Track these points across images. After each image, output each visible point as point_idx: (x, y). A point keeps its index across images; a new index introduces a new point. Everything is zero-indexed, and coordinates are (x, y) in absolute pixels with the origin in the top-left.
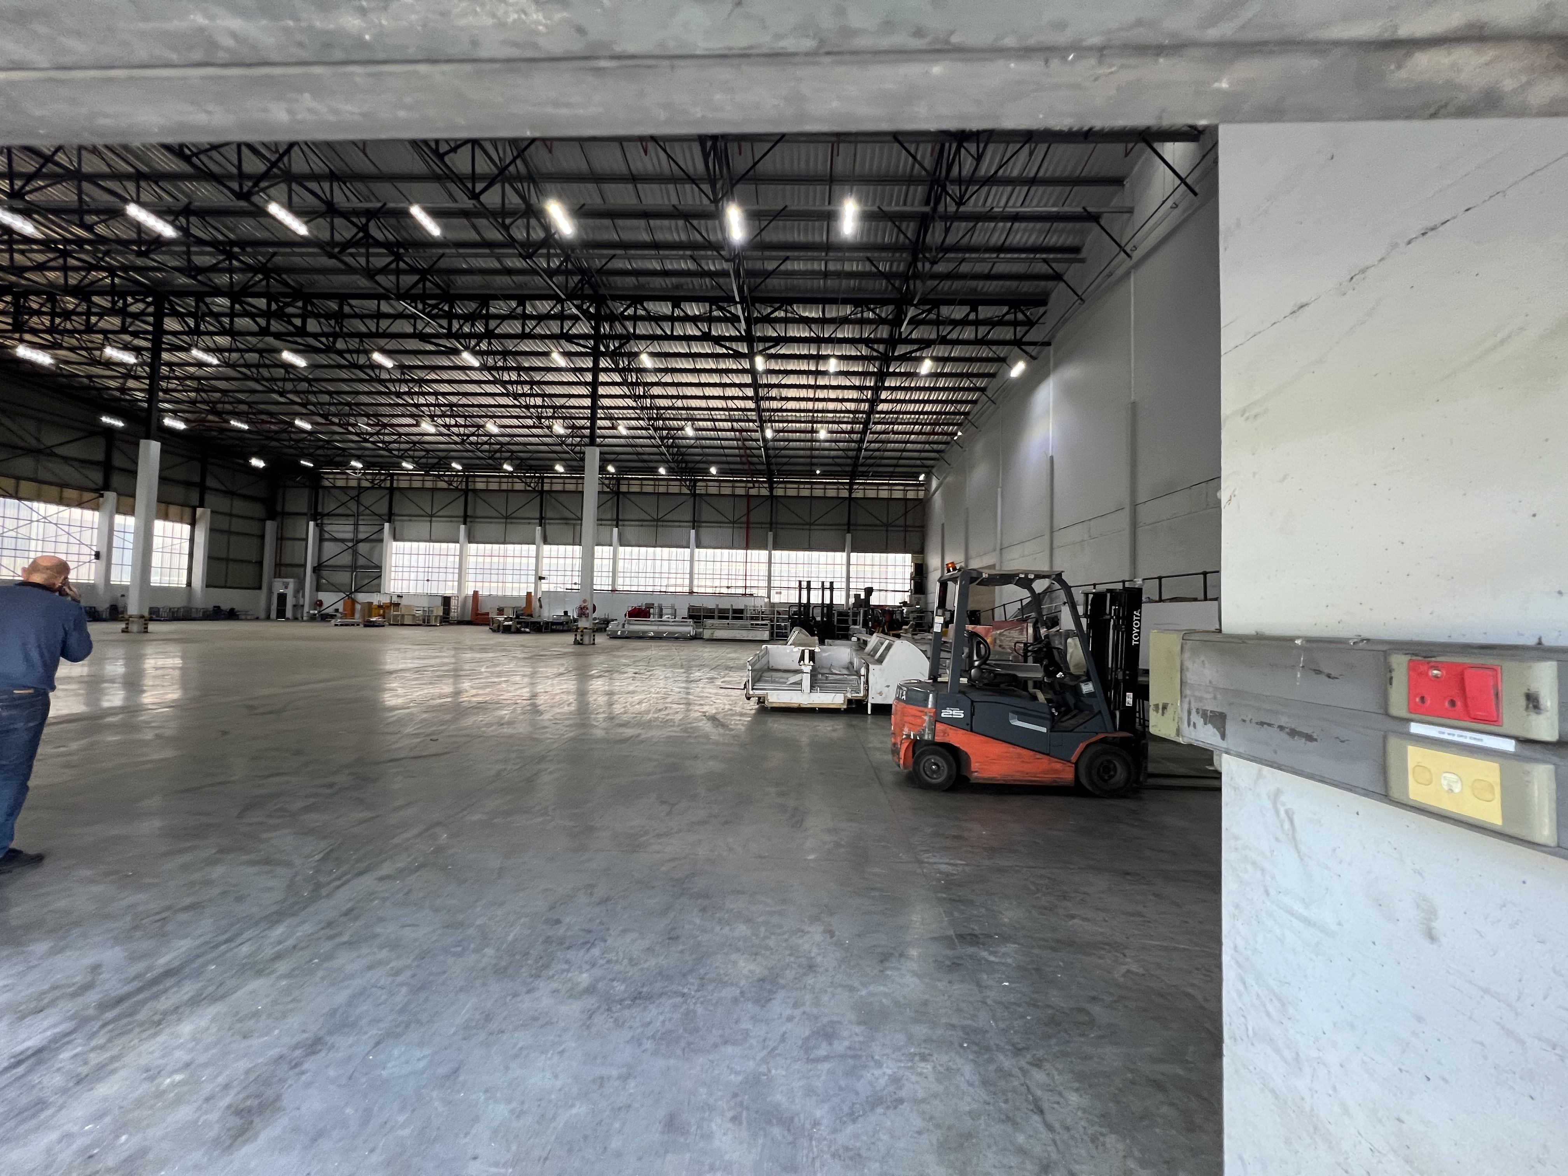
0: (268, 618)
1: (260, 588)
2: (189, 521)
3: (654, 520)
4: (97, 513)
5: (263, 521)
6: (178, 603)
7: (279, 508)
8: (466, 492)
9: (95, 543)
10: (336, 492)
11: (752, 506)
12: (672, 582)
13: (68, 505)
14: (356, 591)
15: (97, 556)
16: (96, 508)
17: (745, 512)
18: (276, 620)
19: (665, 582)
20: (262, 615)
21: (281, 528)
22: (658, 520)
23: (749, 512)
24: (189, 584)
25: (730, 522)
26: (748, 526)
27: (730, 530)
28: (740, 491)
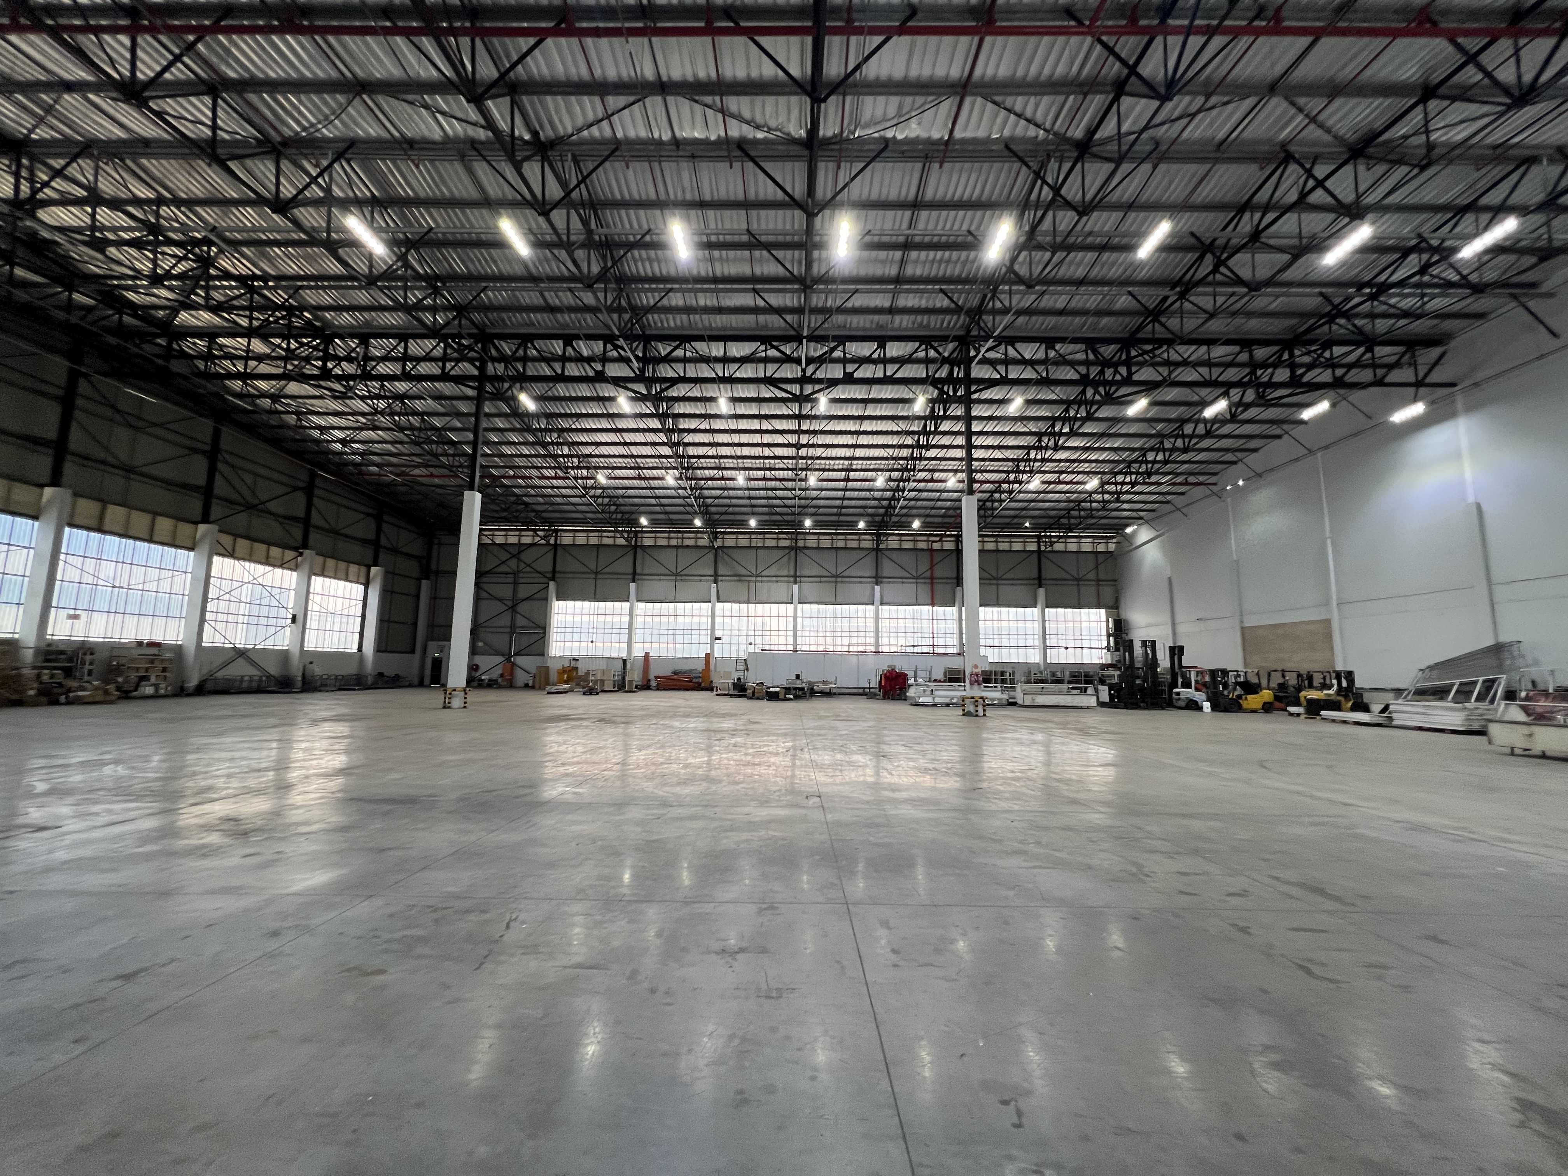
0: (421, 684)
1: (413, 652)
2: (362, 580)
3: (833, 576)
4: (295, 574)
5: (419, 580)
6: (351, 670)
7: (433, 567)
8: (635, 547)
9: (291, 605)
10: (495, 549)
11: (936, 560)
12: (855, 641)
13: (274, 566)
14: (516, 654)
15: (294, 619)
16: (295, 569)
17: (928, 566)
18: (429, 686)
19: (846, 641)
20: (416, 681)
21: (435, 589)
22: (837, 576)
23: (931, 568)
24: (360, 649)
25: (914, 578)
26: (932, 580)
27: (914, 586)
28: (922, 545)
